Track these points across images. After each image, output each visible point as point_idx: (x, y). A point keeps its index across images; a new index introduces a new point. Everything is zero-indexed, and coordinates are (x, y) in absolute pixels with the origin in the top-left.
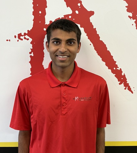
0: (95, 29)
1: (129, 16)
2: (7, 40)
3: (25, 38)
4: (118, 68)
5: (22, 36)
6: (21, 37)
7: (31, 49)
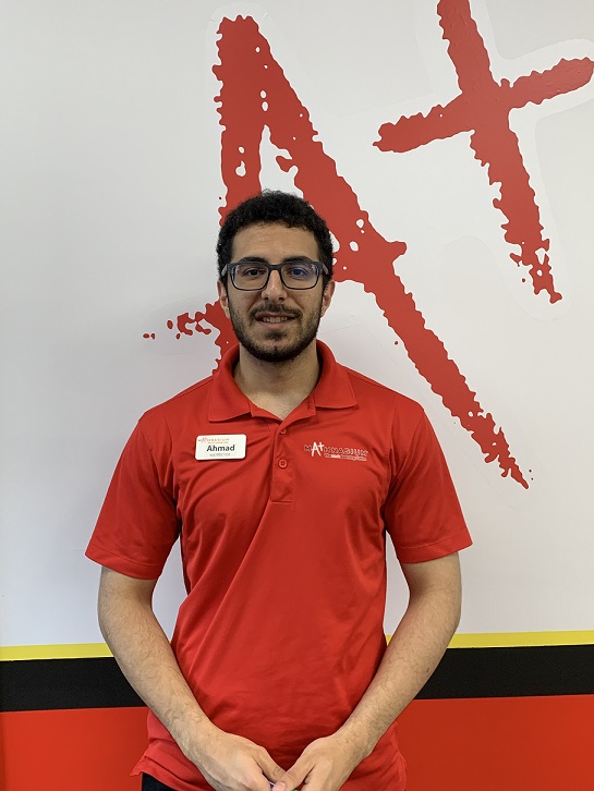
0: (411, 294)
1: (512, 256)
2: (146, 336)
3: (199, 328)
4: (482, 411)
5: (191, 321)
6: (188, 326)
7: (217, 360)
